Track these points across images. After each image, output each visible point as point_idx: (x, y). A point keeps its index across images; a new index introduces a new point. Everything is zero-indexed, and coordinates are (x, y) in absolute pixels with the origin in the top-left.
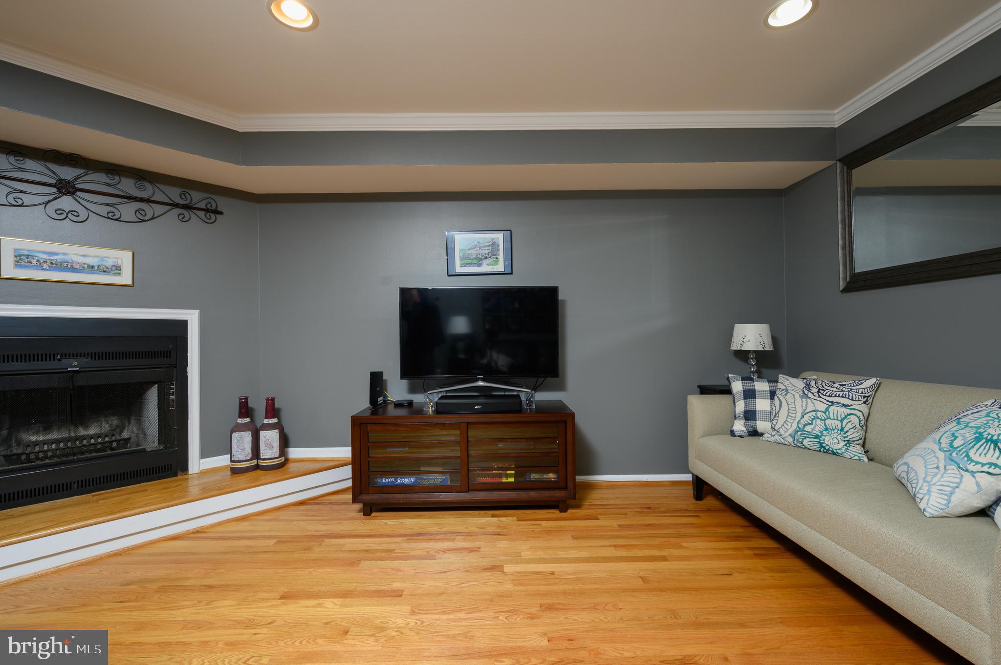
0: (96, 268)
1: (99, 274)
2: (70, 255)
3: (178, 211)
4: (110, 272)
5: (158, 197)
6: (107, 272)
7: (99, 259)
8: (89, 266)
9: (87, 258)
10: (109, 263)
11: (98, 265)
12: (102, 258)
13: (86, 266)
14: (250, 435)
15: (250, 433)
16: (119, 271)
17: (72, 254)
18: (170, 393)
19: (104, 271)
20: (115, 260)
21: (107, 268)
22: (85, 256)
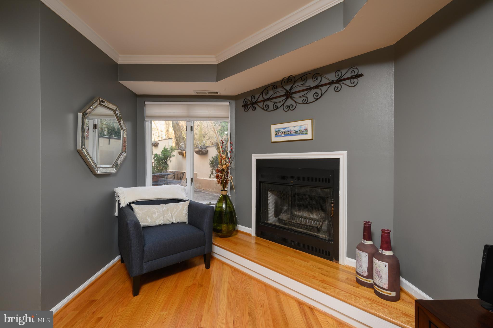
0: (298, 132)
1: (299, 135)
2: (290, 128)
3: (333, 86)
4: (303, 133)
5: (324, 81)
6: (302, 133)
7: (299, 127)
8: (296, 131)
9: (295, 127)
10: (303, 128)
11: (299, 130)
12: (300, 126)
13: (295, 131)
14: (367, 257)
15: (367, 255)
16: (307, 132)
17: (290, 127)
18: (332, 206)
19: (301, 133)
20: (305, 126)
21: (302, 131)
22: (294, 127)
